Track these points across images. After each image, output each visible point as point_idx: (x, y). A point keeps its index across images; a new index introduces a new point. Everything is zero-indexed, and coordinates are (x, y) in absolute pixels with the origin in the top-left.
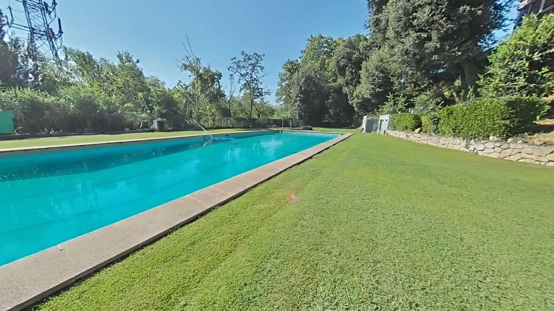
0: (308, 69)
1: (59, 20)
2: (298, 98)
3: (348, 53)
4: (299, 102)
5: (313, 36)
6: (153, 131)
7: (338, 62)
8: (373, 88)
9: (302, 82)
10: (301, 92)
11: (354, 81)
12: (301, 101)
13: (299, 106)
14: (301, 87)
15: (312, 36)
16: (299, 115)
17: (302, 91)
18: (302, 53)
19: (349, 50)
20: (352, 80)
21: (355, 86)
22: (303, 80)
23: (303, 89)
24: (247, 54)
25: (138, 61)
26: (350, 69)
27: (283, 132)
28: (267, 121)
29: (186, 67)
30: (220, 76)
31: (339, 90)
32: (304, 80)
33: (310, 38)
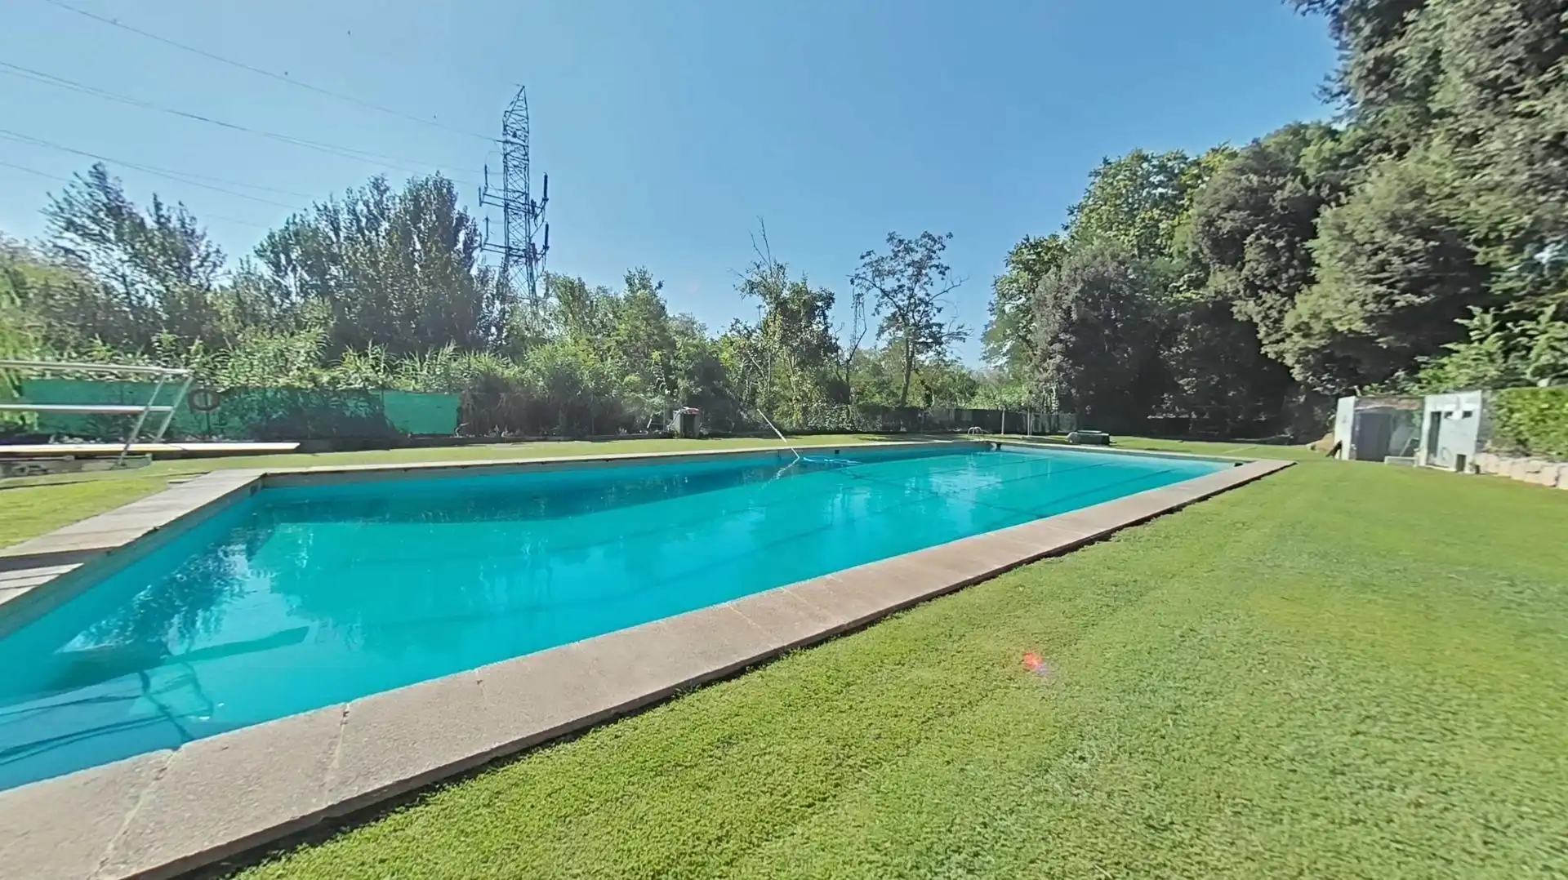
0: (1095, 257)
1: (547, 226)
2: (1057, 346)
3: (1252, 191)
4: (1058, 358)
5: (1112, 161)
6: (670, 435)
7: (1210, 223)
8: (1378, 297)
9: (1070, 297)
10: (1068, 325)
11: (1284, 276)
12: (1067, 353)
13: (1059, 368)
14: (1068, 311)
15: (1106, 162)
16: (1059, 398)
17: (1072, 324)
18: (1072, 213)
19: (1254, 179)
20: (1271, 274)
21: (1290, 295)
22: (1075, 291)
23: (1074, 316)
24: (901, 238)
25: (660, 285)
26: (1265, 240)
27: (1002, 447)
28: (952, 415)
29: (752, 287)
30: (829, 300)
31: (1221, 308)
32: (1080, 291)
33: (1100, 167)
